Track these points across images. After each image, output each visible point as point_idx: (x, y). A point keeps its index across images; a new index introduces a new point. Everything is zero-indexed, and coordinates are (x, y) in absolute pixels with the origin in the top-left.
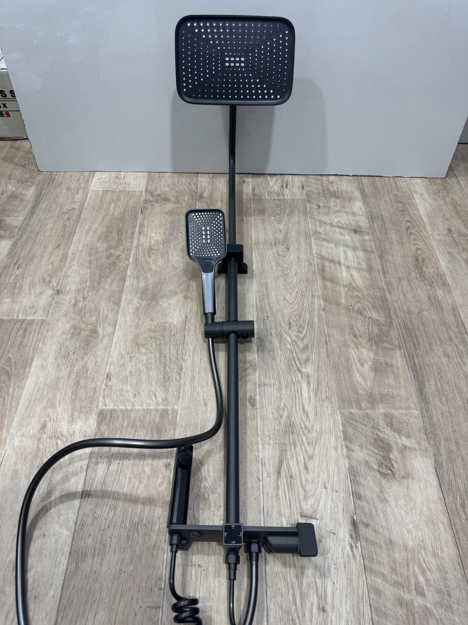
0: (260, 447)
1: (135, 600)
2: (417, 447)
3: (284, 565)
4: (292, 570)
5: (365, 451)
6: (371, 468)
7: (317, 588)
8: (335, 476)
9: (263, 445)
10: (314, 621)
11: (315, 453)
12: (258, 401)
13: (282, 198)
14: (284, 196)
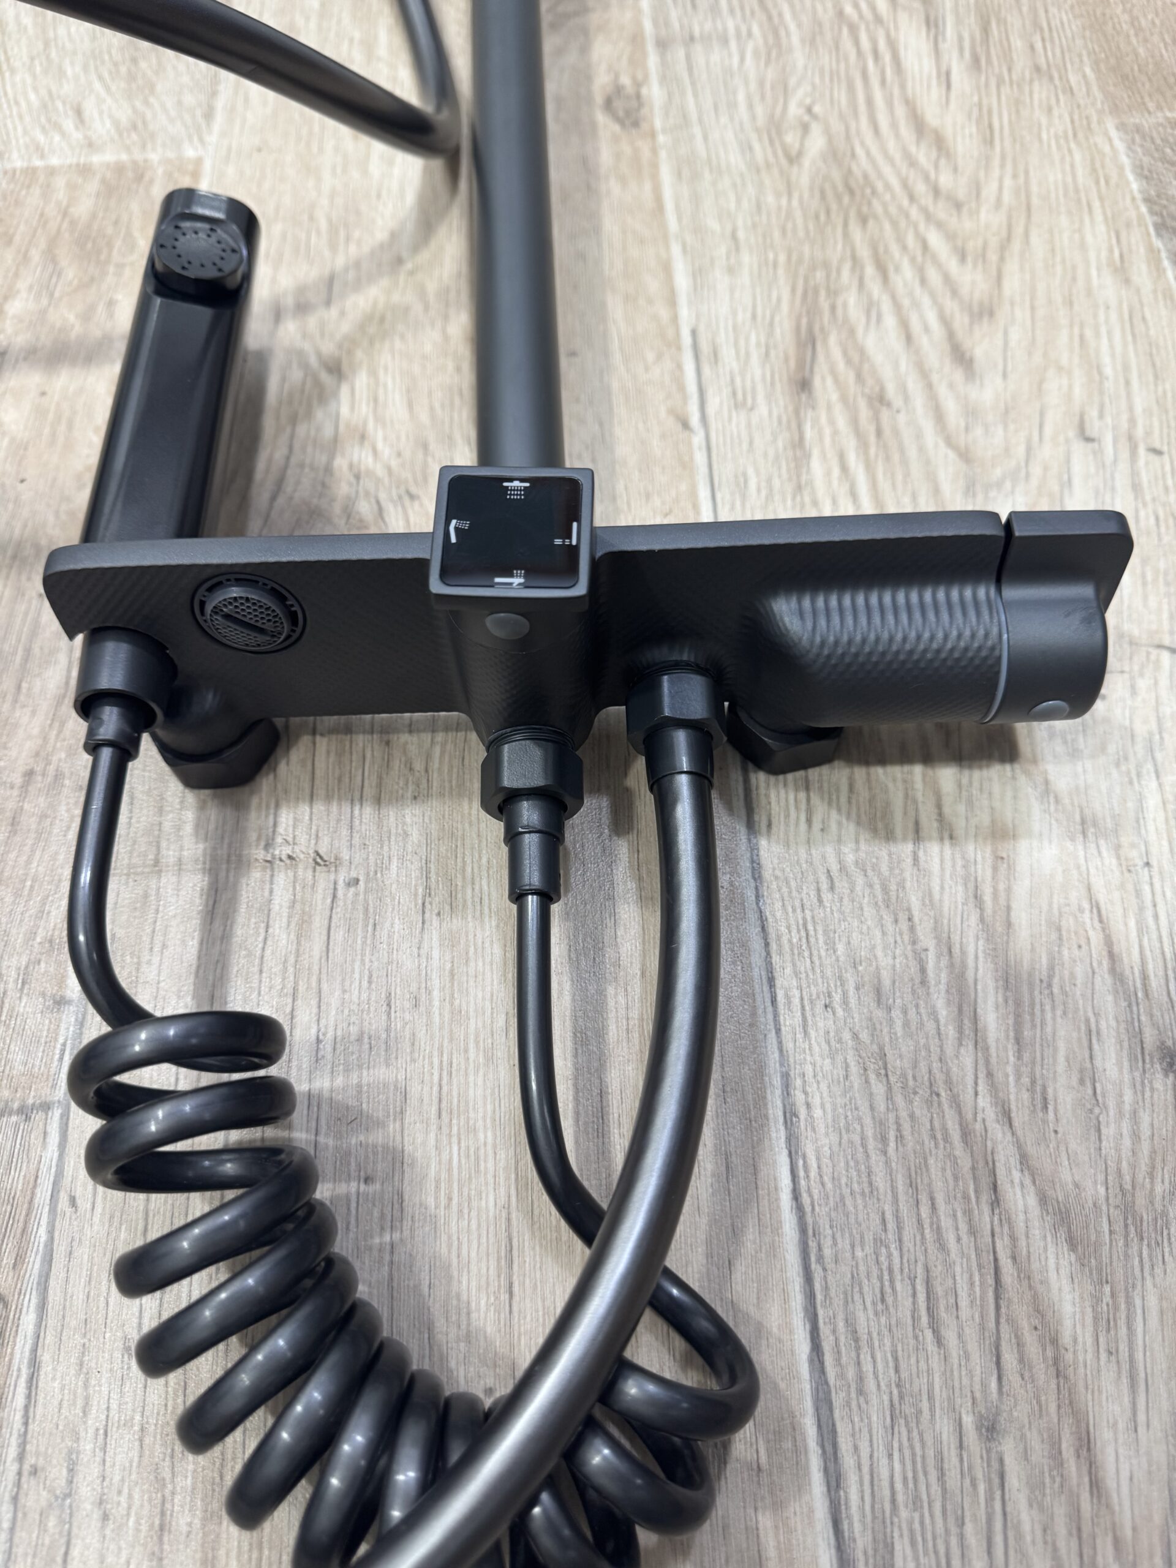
0: (682, 281)
3: (875, 831)
4: (934, 853)
9: (698, 275)
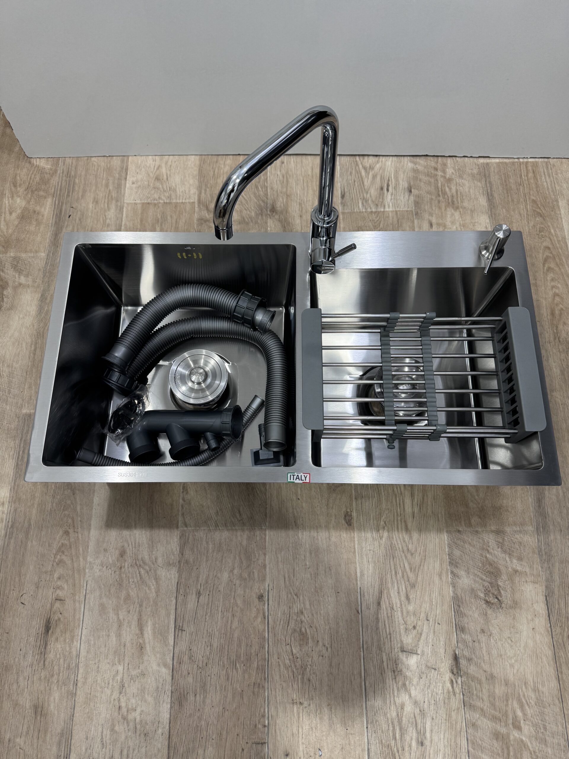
1: (241, 737)
2: (528, 570)
5: (471, 577)
6: (476, 597)
7: (416, 724)
8: (438, 606)
10: (413, 754)
11: (418, 581)
12: (355, 518)
13: (382, 210)
14: (384, 208)
